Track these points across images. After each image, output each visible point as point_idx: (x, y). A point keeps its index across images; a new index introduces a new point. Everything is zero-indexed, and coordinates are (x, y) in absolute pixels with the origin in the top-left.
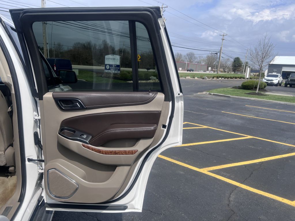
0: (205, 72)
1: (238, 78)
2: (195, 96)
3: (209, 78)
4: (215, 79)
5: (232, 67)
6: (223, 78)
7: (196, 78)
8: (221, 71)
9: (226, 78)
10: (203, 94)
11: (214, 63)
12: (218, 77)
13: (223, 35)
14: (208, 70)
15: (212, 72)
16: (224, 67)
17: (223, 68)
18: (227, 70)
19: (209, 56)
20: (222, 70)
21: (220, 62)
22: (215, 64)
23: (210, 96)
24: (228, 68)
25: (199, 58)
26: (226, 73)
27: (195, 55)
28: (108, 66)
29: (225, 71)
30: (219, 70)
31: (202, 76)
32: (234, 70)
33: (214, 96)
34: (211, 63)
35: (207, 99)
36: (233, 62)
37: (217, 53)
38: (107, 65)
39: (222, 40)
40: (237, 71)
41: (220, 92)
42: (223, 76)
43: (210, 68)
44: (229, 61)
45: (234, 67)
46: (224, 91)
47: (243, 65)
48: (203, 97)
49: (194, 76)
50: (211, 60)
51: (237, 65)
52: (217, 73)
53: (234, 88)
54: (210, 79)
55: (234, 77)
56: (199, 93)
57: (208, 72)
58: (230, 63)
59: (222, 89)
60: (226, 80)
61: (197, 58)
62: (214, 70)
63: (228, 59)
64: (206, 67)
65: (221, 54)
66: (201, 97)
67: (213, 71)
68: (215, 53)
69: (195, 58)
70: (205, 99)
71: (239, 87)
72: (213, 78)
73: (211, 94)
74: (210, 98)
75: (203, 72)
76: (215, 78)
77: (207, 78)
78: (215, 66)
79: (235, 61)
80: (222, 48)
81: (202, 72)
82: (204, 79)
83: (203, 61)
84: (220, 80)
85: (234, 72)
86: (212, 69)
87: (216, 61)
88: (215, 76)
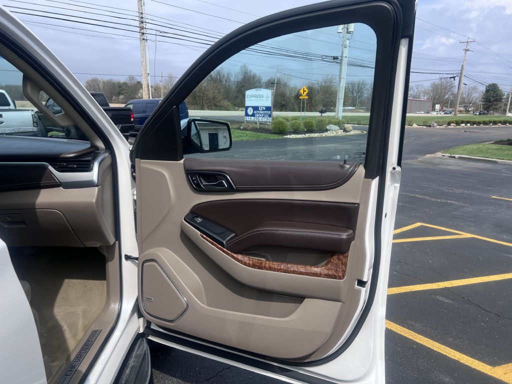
0: (428, 113)
1: (500, 122)
3: (441, 126)
4: (452, 126)
5: (483, 102)
6: (469, 125)
7: (415, 126)
8: (460, 112)
9: (474, 123)
10: (438, 158)
11: (446, 97)
12: (458, 123)
13: (467, 42)
14: (434, 109)
15: (442, 114)
16: (466, 104)
17: (463, 105)
18: (472, 108)
19: (435, 85)
20: (463, 109)
21: (460, 93)
22: (448, 98)
23: (453, 161)
24: (475, 104)
25: (417, 89)
26: (469, 114)
28: (251, 109)
29: (467, 111)
30: (457, 110)
31: (426, 122)
32: (487, 109)
33: (461, 162)
34: (439, 97)
36: (484, 92)
38: (248, 107)
40: (493, 109)
41: (472, 153)
42: (469, 120)
43: (438, 107)
44: (476, 92)
45: (487, 102)
47: (505, 97)
49: (411, 121)
50: (439, 91)
51: (492, 99)
52: (455, 115)
54: (443, 127)
55: (490, 122)
56: (428, 156)
57: (434, 114)
58: (478, 95)
59: (474, 147)
60: (475, 128)
62: (445, 108)
63: (474, 88)
64: (430, 104)
67: (444, 111)
68: (451, 78)
71: (508, 140)
72: (449, 124)
73: (454, 157)
75: (425, 113)
76: (452, 124)
77: (435, 124)
78: (447, 103)
79: (487, 91)
81: (422, 114)
82: (430, 126)
83: (425, 93)
84: (463, 128)
86: (442, 108)
87: (449, 93)
88: (452, 120)
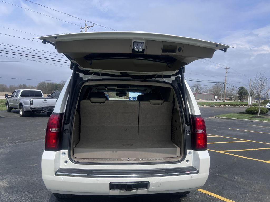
0: (212, 100)
1: (244, 105)
2: (207, 119)
3: (217, 106)
4: (222, 106)
5: (238, 95)
6: (229, 106)
7: (205, 106)
8: (228, 100)
9: (232, 105)
10: (213, 118)
11: (220, 92)
12: (224, 105)
13: (227, 69)
14: (214, 99)
15: (219, 101)
16: (230, 96)
17: (229, 97)
18: (233, 98)
19: (214, 87)
20: (228, 98)
21: (225, 91)
22: (221, 93)
23: (219, 119)
24: (234, 96)
25: (205, 88)
26: (232, 101)
27: (201, 86)
28: (132, 98)
29: (231, 100)
30: (225, 99)
31: (210, 104)
32: (240, 99)
33: (222, 119)
34: (217, 93)
35: (217, 121)
36: (238, 90)
37: (222, 84)
38: (130, 97)
39: (225, 73)
40: (244, 99)
41: (227, 116)
42: (230, 104)
43: (216, 97)
44: (234, 90)
45: (240, 95)
46: (230, 116)
47: (248, 93)
48: (213, 120)
49: (203, 104)
50: (216, 90)
51: (242, 94)
52: (224, 101)
53: (239, 113)
54: (218, 107)
55: (239, 105)
56: (210, 117)
57: (215, 101)
58: (235, 92)
59: (229, 114)
60: (233, 107)
61: (203, 88)
62: (220, 98)
63: (233, 89)
64: (212, 96)
65: (226, 85)
66: (212, 120)
67: (219, 99)
68: (220, 84)
69: (202, 88)
70: (215, 121)
71: (244, 112)
72: (220, 105)
73: (220, 118)
74: (219, 120)
75: (210, 100)
76: (222, 105)
77: (214, 105)
78: (221, 95)
79: (240, 90)
80: (226, 80)
81: (209, 101)
82: (212, 106)
83: (210, 91)
84: (227, 107)
85: (241, 100)
86: (219, 98)
87: (222, 91)
88: (222, 104)
